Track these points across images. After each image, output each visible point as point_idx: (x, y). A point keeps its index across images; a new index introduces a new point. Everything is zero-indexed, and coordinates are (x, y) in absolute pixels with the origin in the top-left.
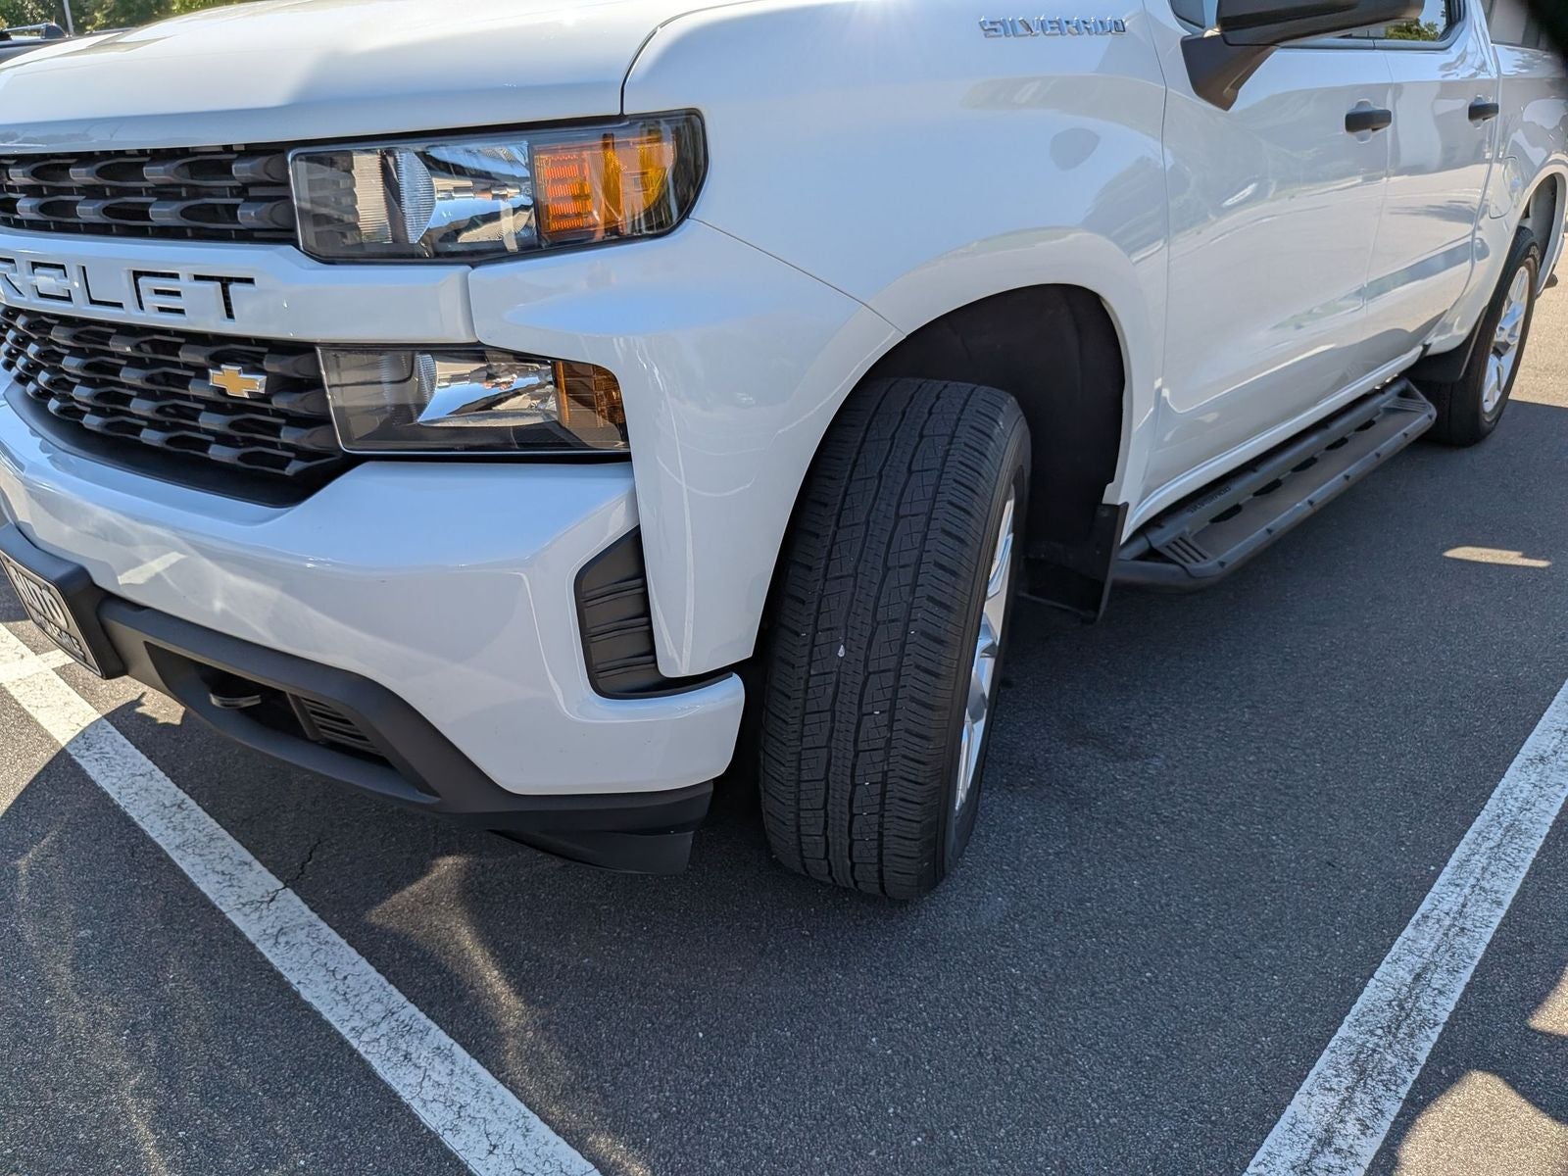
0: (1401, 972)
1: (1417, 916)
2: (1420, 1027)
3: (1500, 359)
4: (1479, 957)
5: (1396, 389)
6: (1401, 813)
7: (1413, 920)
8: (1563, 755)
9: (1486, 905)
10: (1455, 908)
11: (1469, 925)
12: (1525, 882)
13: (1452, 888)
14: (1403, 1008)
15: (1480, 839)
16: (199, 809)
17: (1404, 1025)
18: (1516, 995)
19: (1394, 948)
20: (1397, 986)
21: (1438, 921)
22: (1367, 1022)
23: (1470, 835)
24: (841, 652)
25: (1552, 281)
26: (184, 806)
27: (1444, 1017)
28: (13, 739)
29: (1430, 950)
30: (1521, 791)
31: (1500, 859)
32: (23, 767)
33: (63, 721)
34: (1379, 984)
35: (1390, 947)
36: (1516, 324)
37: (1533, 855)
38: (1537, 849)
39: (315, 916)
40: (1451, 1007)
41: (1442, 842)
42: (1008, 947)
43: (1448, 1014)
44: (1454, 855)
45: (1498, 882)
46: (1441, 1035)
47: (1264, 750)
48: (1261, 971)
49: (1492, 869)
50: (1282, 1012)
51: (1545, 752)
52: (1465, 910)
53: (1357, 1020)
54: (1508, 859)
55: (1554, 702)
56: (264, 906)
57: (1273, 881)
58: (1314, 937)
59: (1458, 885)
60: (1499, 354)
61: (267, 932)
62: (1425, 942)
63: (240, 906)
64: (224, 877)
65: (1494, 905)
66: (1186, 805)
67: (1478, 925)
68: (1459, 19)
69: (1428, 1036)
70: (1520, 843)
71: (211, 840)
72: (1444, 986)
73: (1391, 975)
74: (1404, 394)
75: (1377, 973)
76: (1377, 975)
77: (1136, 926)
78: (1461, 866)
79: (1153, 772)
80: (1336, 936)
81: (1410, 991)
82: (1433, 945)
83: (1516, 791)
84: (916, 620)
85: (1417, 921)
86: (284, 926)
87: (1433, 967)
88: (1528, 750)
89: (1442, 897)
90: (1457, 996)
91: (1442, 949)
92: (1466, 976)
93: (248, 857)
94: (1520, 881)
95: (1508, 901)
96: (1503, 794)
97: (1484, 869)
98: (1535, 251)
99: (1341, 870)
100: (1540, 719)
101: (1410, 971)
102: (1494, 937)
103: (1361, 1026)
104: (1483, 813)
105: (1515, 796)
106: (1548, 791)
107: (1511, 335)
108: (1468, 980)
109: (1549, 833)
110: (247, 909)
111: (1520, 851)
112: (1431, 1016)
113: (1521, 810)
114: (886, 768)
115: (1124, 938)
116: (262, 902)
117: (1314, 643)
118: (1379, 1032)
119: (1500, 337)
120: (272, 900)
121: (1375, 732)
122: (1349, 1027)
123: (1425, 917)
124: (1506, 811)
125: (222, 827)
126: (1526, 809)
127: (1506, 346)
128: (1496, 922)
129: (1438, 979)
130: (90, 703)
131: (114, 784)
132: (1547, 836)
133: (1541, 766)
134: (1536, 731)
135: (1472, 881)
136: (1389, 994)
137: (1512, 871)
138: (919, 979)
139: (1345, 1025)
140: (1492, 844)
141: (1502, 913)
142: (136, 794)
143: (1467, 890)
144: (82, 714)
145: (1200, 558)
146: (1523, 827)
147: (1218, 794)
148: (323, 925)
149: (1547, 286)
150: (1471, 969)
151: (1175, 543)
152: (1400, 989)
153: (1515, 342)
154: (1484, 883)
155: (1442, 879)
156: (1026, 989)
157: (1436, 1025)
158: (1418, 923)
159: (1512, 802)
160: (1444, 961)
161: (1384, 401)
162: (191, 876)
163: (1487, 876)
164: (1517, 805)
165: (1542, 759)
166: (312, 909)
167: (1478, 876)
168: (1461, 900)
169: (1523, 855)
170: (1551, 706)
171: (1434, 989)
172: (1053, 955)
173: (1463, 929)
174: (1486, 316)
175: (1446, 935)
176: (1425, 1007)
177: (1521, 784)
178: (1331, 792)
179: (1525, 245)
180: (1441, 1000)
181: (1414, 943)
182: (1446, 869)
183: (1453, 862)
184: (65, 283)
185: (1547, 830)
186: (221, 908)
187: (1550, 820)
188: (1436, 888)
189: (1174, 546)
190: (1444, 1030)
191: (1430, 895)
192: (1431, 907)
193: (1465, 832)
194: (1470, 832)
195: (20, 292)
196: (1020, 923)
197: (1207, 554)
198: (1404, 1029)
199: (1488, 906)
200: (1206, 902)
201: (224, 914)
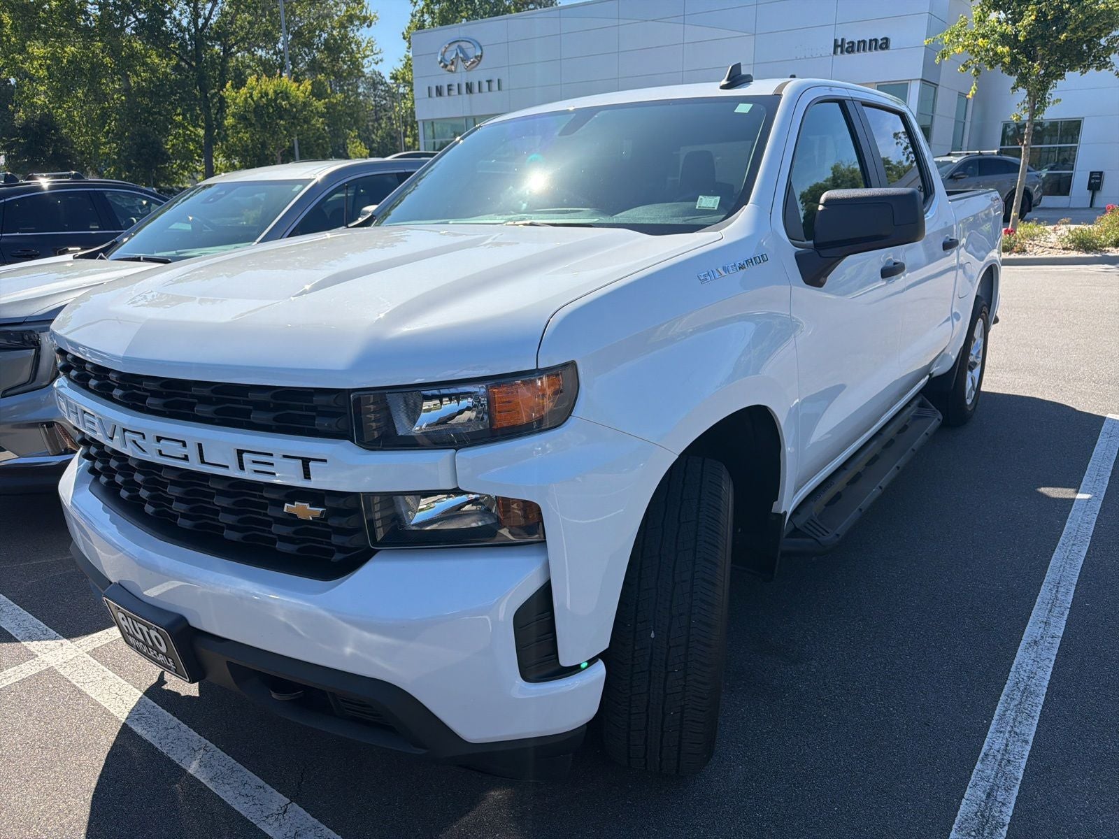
0: (979, 793)
1: (982, 755)
2: (996, 828)
3: (972, 372)
4: (1021, 778)
5: (916, 402)
6: (961, 686)
7: (980, 758)
8: (1047, 639)
9: (1019, 744)
10: (1002, 747)
11: (1012, 758)
12: (1038, 726)
13: (998, 734)
14: (983, 817)
15: (1009, 700)
16: (219, 750)
17: (986, 827)
18: (1045, 801)
19: (973, 778)
20: (978, 802)
21: (994, 756)
22: (965, 827)
23: (1002, 698)
24: (653, 635)
25: (996, 321)
26: (207, 749)
27: (1008, 820)
28: (73, 709)
29: (992, 777)
30: (1027, 665)
31: (1023, 712)
32: (86, 730)
33: (105, 692)
34: (968, 802)
35: (970, 777)
36: (979, 351)
37: (1040, 707)
38: (1042, 703)
39: (316, 821)
40: (1010, 813)
41: (988, 704)
42: (751, 799)
43: (1009, 818)
44: (996, 712)
45: (1024, 728)
46: (1008, 832)
47: (875, 649)
48: (900, 800)
49: (1019, 719)
50: (916, 826)
51: (1036, 637)
52: (1008, 748)
53: (960, 827)
54: (1027, 712)
55: (1036, 603)
56: (281, 817)
57: (896, 739)
58: (926, 774)
59: (1001, 732)
60: (971, 369)
61: (288, 835)
62: (989, 772)
63: (264, 818)
64: (248, 798)
65: (1024, 744)
66: (837, 692)
67: (1017, 757)
68: (931, 194)
69: (1000, 834)
70: (1032, 700)
71: (233, 772)
72: (1005, 799)
73: (973, 795)
74: (921, 405)
75: (965, 795)
76: (966, 796)
77: (823, 777)
78: (1001, 719)
79: (814, 670)
80: (938, 773)
81: (986, 805)
82: (994, 773)
83: (1024, 665)
84: (694, 614)
85: (982, 758)
86: (297, 829)
87: (996, 788)
88: (1026, 638)
89: (994, 741)
90: (1012, 805)
91: (999, 775)
92: (1015, 791)
93: (262, 783)
94: (1036, 726)
95: (1031, 739)
96: (1017, 668)
97: (1014, 720)
98: (985, 309)
99: (933, 728)
100: (1030, 615)
101: (984, 792)
102: (1027, 765)
103: (962, 830)
104: (1008, 682)
105: (1024, 669)
106: (1042, 664)
107: (977, 357)
108: (1017, 794)
109: (1047, 692)
110: (270, 820)
111: (1032, 706)
112: (1001, 821)
113: (1029, 678)
114: (683, 704)
115: (817, 786)
116: (278, 814)
117: (891, 572)
118: (973, 833)
119: (971, 359)
120: (285, 812)
121: (938, 631)
122: (956, 832)
123: (986, 755)
124: (1021, 679)
125: (238, 762)
126: (1031, 677)
127: (975, 364)
128: (1027, 754)
129: (1000, 794)
130: (121, 677)
131: (155, 737)
132: (1046, 694)
133: (1036, 647)
134: (1029, 624)
135: (1009, 728)
136: (975, 808)
137: (1030, 720)
138: (703, 826)
139: (953, 831)
140: (1017, 703)
141: (1029, 748)
142: (172, 743)
143: (1007, 735)
144: (117, 686)
145: (825, 534)
146: (1032, 689)
147: (854, 682)
148: (323, 827)
149: (994, 323)
150: (1018, 787)
151: (808, 523)
152: (980, 804)
153: (979, 361)
154: (1015, 729)
155: (991, 728)
156: (767, 826)
157: (1004, 825)
158: (983, 760)
159: (1022, 673)
160: (1001, 783)
161: (911, 411)
162: (226, 800)
163: (1017, 724)
164: (1026, 675)
165: (1035, 642)
166: (313, 816)
167: (1012, 725)
168: (1005, 741)
169: (1034, 708)
170: (1036, 606)
171: (1000, 802)
172: (779, 802)
173: (1009, 761)
174: (963, 351)
175: (1000, 765)
176: (997, 815)
177: (1026, 660)
178: (919, 675)
179: (980, 306)
180: (1004, 809)
181: (982, 772)
182: (993, 722)
183: (996, 717)
184: (185, 451)
185: (1045, 690)
186: (253, 821)
187: (1046, 683)
188: (989, 735)
189: (807, 525)
190: (1009, 828)
191: (987, 740)
192: (988, 748)
193: (1000, 696)
194: (1002, 695)
195: (144, 451)
196: (755, 782)
197: (829, 530)
198: (987, 831)
199: (1020, 744)
200: (860, 757)
201: (255, 825)
